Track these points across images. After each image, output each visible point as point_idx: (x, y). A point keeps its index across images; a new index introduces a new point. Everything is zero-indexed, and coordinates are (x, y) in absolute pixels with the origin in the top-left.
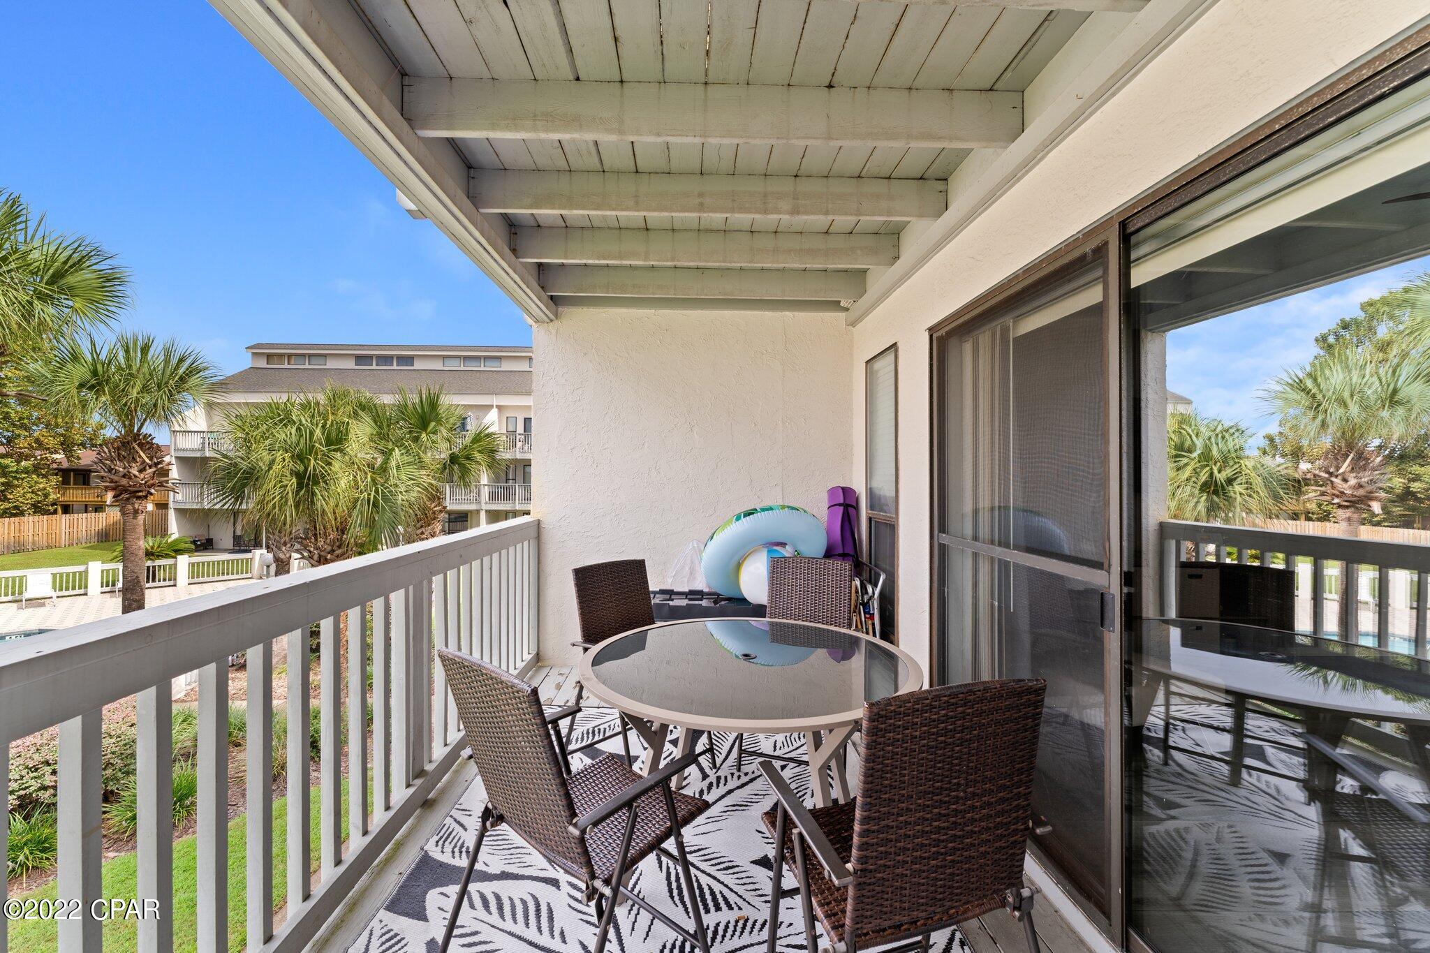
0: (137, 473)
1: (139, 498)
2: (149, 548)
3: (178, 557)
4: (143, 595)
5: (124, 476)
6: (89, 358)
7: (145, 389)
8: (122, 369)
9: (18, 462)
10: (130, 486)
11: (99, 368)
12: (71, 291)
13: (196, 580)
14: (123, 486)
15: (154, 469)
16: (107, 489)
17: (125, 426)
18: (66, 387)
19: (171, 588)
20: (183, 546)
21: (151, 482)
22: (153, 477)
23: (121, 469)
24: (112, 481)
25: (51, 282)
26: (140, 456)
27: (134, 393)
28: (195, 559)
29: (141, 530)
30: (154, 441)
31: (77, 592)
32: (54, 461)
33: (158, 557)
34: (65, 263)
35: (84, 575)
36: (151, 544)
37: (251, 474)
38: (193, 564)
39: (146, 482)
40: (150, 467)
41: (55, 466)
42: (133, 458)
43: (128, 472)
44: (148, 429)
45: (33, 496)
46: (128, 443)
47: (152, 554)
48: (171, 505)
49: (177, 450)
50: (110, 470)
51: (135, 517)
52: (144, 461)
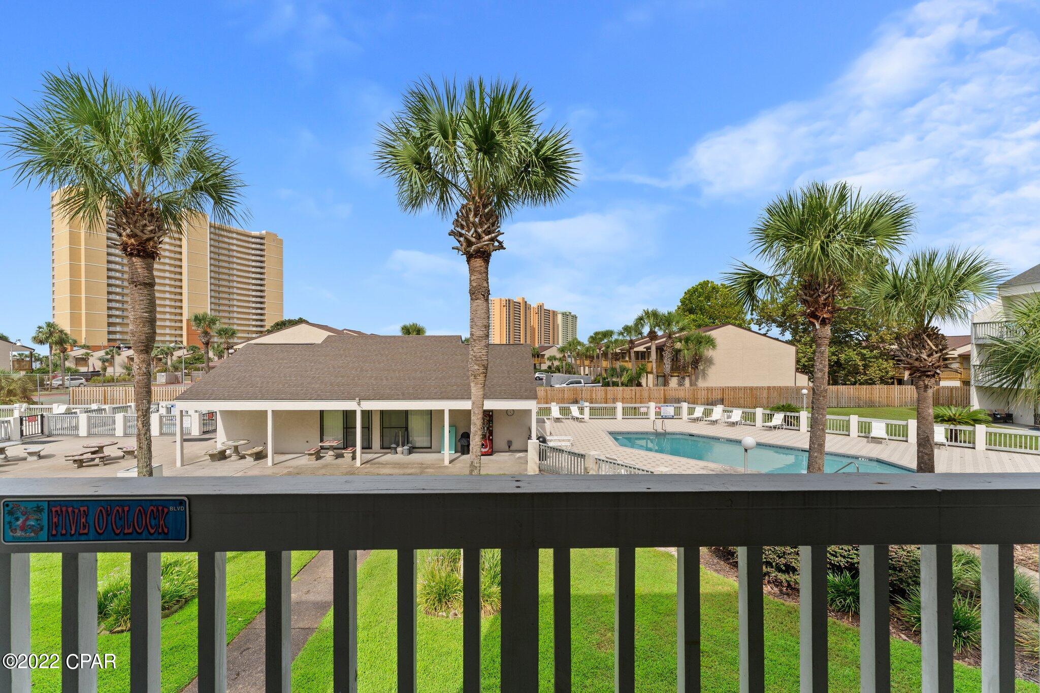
0: (926, 358)
1: (928, 376)
2: (952, 415)
3: (976, 425)
4: (932, 451)
5: (917, 360)
6: (891, 278)
7: (931, 293)
8: (914, 280)
9: (872, 351)
10: (921, 367)
11: (898, 282)
12: (875, 234)
13: (992, 447)
14: (916, 367)
15: (939, 354)
16: (905, 368)
17: (917, 322)
18: (877, 299)
19: (970, 449)
20: (981, 416)
21: (938, 364)
22: (939, 360)
23: (914, 355)
24: (908, 363)
25: (864, 230)
26: (928, 345)
27: (923, 297)
28: (991, 430)
29: (930, 401)
30: (939, 333)
31: (901, 438)
32: (892, 350)
33: (960, 423)
34: (871, 215)
35: (906, 427)
36: (954, 413)
37: (1029, 357)
38: (990, 434)
39: (933, 365)
40: (937, 352)
41: (892, 353)
42: (923, 346)
43: (919, 356)
44: (934, 323)
45: (880, 372)
46: (919, 335)
47: (955, 420)
48: (972, 382)
49: (977, 338)
50: (907, 355)
51: (925, 391)
52: (931, 348)
